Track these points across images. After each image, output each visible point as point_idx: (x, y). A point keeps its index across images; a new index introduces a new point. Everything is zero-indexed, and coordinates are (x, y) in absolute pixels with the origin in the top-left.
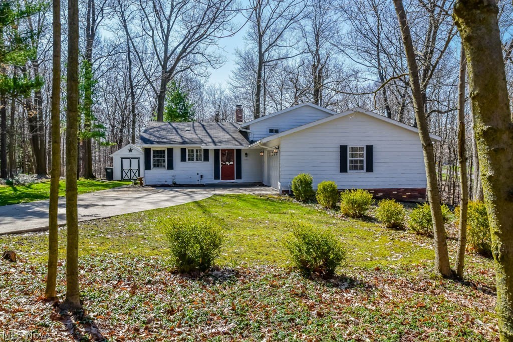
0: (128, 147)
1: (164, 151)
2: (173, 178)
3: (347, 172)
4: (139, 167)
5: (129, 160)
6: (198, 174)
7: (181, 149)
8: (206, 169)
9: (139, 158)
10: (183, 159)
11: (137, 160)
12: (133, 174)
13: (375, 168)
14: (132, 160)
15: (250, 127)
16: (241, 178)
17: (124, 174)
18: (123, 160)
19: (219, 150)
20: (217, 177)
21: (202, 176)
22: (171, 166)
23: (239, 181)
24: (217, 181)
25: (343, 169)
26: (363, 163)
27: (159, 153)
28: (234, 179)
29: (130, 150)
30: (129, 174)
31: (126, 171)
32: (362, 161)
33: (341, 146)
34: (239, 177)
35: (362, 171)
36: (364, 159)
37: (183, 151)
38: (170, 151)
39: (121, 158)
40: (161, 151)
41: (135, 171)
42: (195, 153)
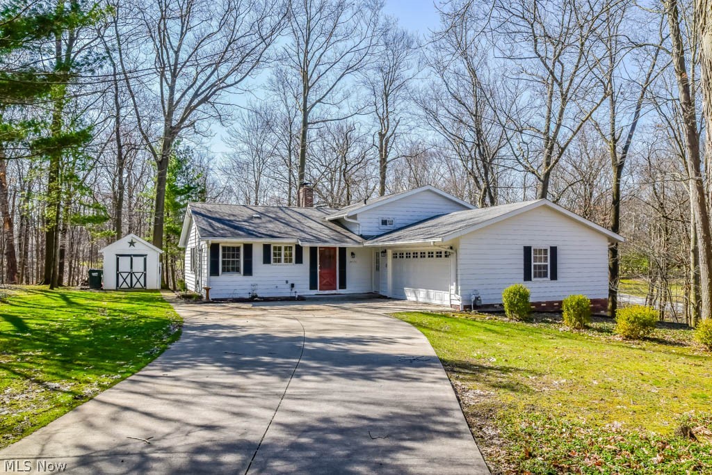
0: (129, 238)
1: (238, 249)
2: (253, 288)
3: (531, 280)
4: (145, 269)
5: (129, 258)
6: (287, 282)
7: (264, 245)
8: (299, 274)
9: (146, 255)
10: (267, 260)
11: (143, 258)
12: (135, 280)
13: (559, 275)
14: (134, 258)
15: (358, 216)
16: (345, 288)
17: (121, 280)
18: (120, 258)
19: (316, 247)
20: (313, 286)
21: (293, 285)
22: (248, 271)
23: (342, 291)
24: (314, 292)
25: (527, 277)
26: (547, 269)
27: (232, 251)
28: (335, 289)
29: (132, 243)
30: (128, 280)
31: (125, 275)
32: (547, 265)
33: (525, 247)
34: (343, 285)
35: (545, 279)
36: (548, 263)
37: (267, 248)
38: (248, 248)
39: (117, 255)
40: (233, 248)
41: (138, 275)
42: (283, 252)
